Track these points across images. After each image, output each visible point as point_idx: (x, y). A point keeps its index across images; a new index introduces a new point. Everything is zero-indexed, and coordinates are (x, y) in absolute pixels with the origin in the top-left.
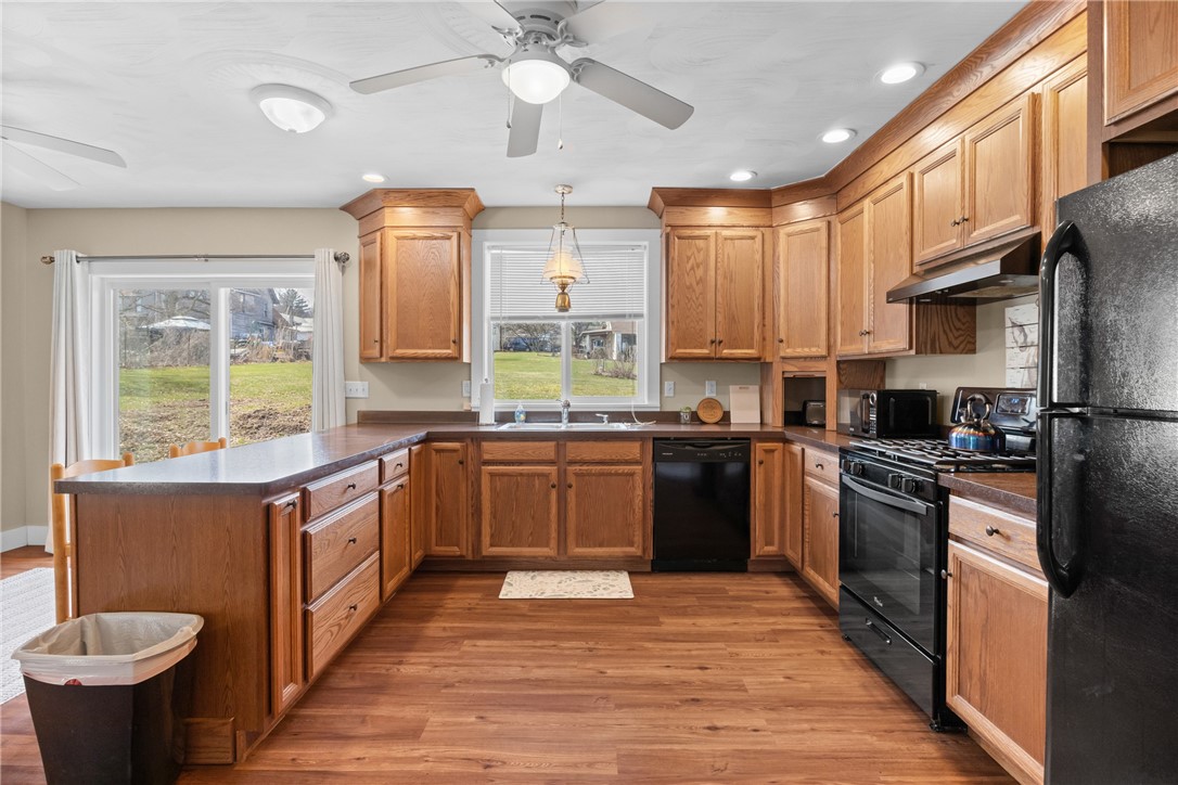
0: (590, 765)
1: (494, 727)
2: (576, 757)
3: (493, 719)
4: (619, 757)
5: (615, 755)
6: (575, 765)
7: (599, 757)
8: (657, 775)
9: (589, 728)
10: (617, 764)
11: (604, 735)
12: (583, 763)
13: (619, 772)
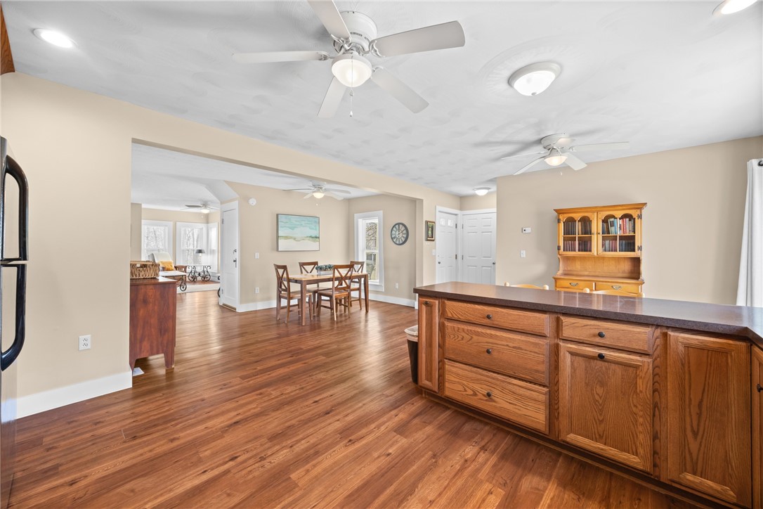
0: (308, 471)
1: (376, 455)
2: (318, 469)
3: (382, 458)
4: (296, 485)
5: (300, 484)
6: (314, 466)
7: (307, 478)
8: (267, 490)
9: (330, 489)
10: (294, 481)
11: (317, 492)
12: (312, 469)
13: (290, 478)
